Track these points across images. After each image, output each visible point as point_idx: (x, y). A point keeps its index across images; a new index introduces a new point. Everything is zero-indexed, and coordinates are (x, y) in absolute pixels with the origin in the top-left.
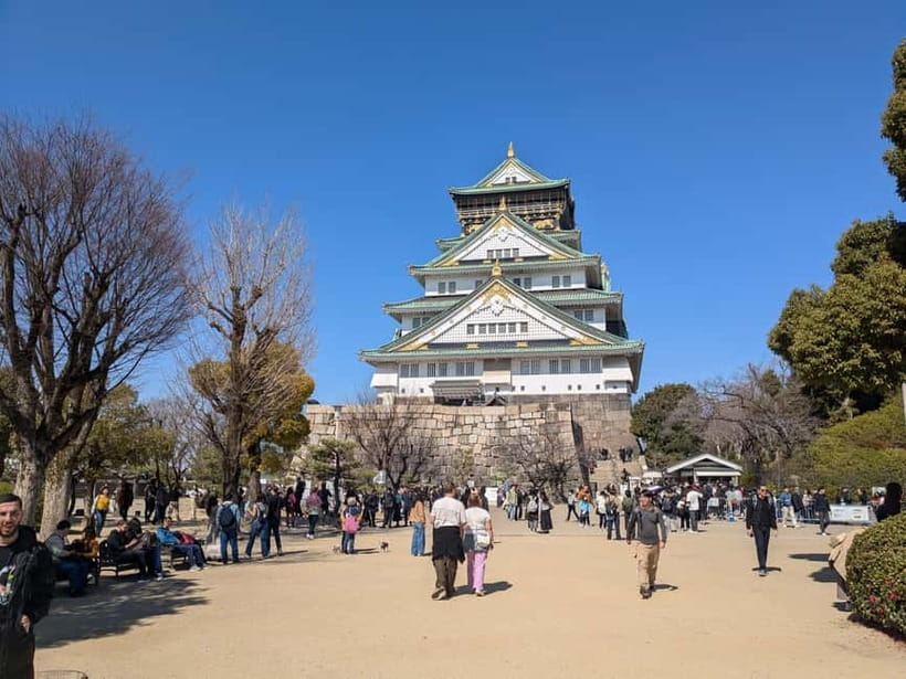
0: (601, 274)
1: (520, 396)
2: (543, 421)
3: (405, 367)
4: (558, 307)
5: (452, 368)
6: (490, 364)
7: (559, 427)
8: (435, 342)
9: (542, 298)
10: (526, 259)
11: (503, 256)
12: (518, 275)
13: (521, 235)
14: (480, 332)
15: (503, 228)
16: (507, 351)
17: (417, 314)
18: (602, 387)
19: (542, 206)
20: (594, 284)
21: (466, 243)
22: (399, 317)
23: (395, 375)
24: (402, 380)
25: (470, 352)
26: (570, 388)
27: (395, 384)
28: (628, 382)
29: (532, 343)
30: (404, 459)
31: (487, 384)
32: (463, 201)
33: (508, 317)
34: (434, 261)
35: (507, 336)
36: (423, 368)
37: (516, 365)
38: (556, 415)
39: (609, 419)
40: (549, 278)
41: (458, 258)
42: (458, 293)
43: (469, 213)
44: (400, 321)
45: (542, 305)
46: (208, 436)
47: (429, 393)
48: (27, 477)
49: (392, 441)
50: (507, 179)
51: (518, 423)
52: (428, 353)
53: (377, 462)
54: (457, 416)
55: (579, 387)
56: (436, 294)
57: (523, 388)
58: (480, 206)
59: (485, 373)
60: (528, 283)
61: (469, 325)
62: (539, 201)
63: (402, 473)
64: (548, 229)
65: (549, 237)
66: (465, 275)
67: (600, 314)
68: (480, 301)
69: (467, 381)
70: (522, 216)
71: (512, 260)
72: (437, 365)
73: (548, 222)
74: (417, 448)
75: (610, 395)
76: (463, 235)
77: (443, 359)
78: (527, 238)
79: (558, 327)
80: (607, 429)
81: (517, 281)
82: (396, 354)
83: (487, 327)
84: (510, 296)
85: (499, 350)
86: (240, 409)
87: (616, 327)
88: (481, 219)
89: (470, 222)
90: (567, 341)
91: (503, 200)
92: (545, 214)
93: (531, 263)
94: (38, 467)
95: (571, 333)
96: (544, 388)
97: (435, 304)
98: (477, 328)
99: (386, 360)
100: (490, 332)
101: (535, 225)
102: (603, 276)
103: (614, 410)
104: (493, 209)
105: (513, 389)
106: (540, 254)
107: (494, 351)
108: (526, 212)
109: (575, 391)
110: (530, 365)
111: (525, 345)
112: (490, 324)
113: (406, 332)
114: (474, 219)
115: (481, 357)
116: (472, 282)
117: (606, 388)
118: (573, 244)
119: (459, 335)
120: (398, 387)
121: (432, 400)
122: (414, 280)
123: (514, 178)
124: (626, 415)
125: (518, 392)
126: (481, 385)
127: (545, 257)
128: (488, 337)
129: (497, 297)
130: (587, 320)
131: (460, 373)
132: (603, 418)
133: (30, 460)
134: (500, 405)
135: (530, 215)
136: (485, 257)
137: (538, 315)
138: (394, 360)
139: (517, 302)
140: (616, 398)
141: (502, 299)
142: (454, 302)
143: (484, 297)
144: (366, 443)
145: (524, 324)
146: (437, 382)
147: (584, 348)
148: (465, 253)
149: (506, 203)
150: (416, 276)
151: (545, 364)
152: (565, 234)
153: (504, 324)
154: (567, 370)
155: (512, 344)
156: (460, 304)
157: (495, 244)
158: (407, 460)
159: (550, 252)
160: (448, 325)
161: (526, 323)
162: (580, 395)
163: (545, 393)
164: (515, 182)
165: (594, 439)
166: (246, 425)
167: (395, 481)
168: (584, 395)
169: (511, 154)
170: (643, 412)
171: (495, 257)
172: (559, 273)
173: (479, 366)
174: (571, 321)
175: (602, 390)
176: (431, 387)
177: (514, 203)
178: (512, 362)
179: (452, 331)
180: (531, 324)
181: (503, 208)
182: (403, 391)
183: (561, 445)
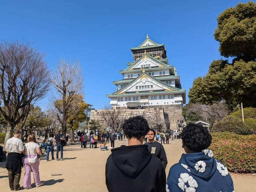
0: (174, 71)
1: (151, 106)
2: (156, 113)
3: (119, 99)
4: (161, 80)
5: (132, 98)
6: (143, 97)
7: (160, 114)
8: (127, 91)
9: (157, 78)
10: (152, 67)
11: (146, 67)
12: (150, 72)
13: (151, 60)
14: (140, 88)
15: (145, 59)
16: (147, 93)
17: (122, 84)
18: (174, 103)
19: (156, 52)
20: (172, 74)
21: (135, 64)
22: (117, 85)
23: (117, 101)
24: (118, 102)
25: (137, 94)
26: (165, 103)
27: (116, 103)
28: (181, 101)
29: (154, 91)
30: (118, 124)
31: (142, 103)
32: (134, 52)
33: (147, 84)
34: (127, 69)
35: (147, 89)
36: (124, 99)
37: (150, 97)
38: (159, 111)
39: (176, 111)
40: (159, 72)
41: (133, 68)
42: (133, 77)
43: (136, 55)
44: (117, 86)
45: (157, 80)
46: (58, 119)
47: (126, 106)
48: (9, 131)
49: (114, 119)
50: (147, 45)
51: (148, 114)
52: (125, 95)
53: (110, 125)
54: (132, 112)
55: (168, 103)
56: (127, 78)
57: (152, 104)
58: (139, 53)
59: (141, 100)
60: (153, 74)
61: (136, 87)
62: (156, 51)
63: (117, 128)
64: (158, 59)
65: (158, 61)
66: (135, 72)
67: (173, 82)
68: (139, 79)
69: (137, 102)
70: (151, 55)
71: (148, 68)
72: (128, 98)
73: (158, 56)
74: (121, 121)
75: (176, 105)
76: (135, 61)
77: (129, 96)
78: (152, 61)
79: (161, 86)
80: (176, 114)
81: (150, 74)
82: (116, 95)
83: (141, 87)
84: (148, 78)
85: (145, 93)
86: (66, 112)
87: (178, 85)
88: (139, 56)
89: (136, 57)
90: (164, 90)
91: (145, 51)
92: (158, 54)
93: (153, 68)
94: (12, 128)
95: (165, 88)
96: (158, 103)
97: (127, 81)
98: (138, 87)
99: (114, 97)
100: (142, 88)
101: (155, 57)
102: (175, 71)
103: (177, 109)
104: (143, 54)
105: (149, 104)
106: (156, 66)
107: (144, 93)
108: (152, 54)
109: (166, 104)
110: (154, 97)
111: (152, 91)
112: (142, 86)
113: (119, 89)
114: (137, 57)
115: (140, 95)
116: (137, 74)
117: (175, 103)
118: (166, 63)
119: (134, 89)
120: (117, 104)
121: (127, 108)
122: (122, 74)
123: (149, 44)
124: (181, 110)
125: (150, 105)
126: (140, 103)
127: (158, 67)
128: (142, 90)
129: (144, 78)
130: (170, 84)
131: (134, 100)
132: (174, 111)
133: (10, 126)
134: (144, 108)
135: (153, 55)
136: (141, 67)
137: (156, 83)
138: (116, 97)
139: (150, 80)
140: (178, 106)
141: (145, 79)
142: (132, 80)
143: (140, 78)
144: (107, 120)
145: (152, 86)
146: (128, 103)
147: (168, 92)
148: (135, 66)
149: (146, 52)
150: (122, 73)
151: (158, 97)
152: (163, 60)
153: (146, 86)
154: (164, 98)
155: (148, 91)
156: (134, 81)
157: (143, 63)
158: (119, 124)
159: (159, 65)
160: (130, 87)
161: (152, 85)
162: (168, 105)
163: (158, 105)
164: (149, 46)
165: (172, 117)
166: (67, 116)
167: (115, 130)
168: (169, 105)
169: (147, 37)
170: (185, 109)
171: (143, 67)
172: (161, 71)
173: (139, 98)
174: (165, 84)
175: (174, 104)
176: (126, 104)
177: (149, 51)
178: (149, 96)
179: (132, 88)
180: (154, 86)
181: (145, 53)
182: (119, 105)
183: (160, 119)
